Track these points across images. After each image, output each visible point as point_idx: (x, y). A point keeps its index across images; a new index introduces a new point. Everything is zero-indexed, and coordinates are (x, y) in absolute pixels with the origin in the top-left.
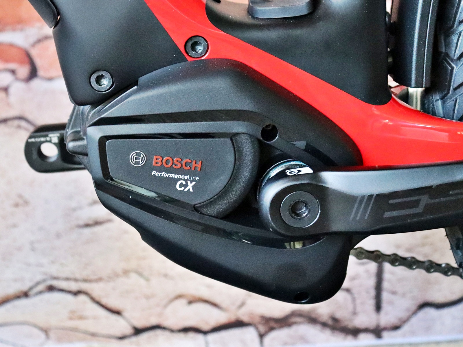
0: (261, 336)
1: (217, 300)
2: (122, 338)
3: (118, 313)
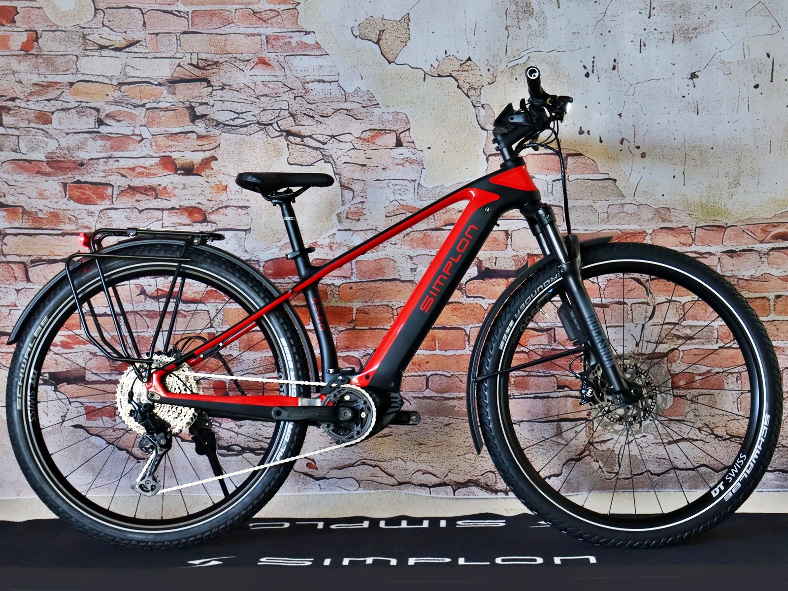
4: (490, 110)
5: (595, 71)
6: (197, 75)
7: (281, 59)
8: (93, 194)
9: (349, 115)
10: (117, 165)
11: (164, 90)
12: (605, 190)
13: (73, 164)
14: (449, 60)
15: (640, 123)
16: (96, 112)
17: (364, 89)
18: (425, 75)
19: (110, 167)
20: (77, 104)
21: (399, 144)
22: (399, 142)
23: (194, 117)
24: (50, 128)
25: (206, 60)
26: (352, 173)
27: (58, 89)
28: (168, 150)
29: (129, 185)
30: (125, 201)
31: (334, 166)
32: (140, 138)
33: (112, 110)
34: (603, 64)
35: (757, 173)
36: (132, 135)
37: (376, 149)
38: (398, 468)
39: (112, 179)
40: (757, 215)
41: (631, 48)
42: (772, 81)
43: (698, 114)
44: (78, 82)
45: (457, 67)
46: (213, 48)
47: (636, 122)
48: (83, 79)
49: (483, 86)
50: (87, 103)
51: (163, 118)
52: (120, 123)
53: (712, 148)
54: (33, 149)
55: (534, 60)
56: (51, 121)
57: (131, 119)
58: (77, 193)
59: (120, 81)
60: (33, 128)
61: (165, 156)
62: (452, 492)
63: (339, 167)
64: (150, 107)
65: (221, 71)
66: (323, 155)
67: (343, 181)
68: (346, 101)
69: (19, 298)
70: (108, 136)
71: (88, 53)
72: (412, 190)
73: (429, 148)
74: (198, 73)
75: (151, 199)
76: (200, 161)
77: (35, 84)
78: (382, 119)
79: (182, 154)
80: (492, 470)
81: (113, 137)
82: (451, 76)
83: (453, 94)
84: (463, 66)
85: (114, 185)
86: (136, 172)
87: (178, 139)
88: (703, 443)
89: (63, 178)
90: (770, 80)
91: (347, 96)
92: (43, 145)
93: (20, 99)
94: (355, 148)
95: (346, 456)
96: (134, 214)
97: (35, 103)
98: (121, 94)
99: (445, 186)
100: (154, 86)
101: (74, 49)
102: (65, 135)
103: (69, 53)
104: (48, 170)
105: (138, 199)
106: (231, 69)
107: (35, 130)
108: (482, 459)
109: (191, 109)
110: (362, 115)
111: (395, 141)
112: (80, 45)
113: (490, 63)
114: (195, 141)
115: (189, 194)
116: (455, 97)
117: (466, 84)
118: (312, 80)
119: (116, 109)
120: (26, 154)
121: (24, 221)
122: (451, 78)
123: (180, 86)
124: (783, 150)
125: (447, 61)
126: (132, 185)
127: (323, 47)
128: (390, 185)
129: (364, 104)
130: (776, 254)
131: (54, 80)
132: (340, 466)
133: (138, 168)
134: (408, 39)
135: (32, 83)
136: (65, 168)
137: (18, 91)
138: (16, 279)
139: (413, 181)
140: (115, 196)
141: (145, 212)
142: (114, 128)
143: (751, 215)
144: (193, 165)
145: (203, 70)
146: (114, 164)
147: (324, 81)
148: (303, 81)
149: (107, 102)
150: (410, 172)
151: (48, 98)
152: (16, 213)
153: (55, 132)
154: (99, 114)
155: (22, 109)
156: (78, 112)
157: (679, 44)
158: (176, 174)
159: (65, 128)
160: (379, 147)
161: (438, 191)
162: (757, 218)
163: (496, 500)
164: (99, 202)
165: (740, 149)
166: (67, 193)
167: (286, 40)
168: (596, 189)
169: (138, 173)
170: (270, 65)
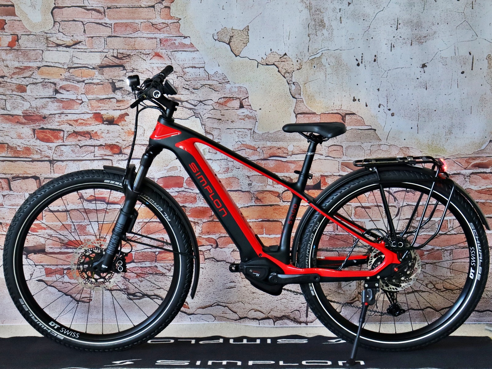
0: (274, 322)
1: (263, 311)
2: (235, 320)
3: (236, 313)
4: (298, 86)
5: (363, 62)
6: (117, 63)
7: (169, 53)
8: (52, 136)
9: (211, 88)
10: (66, 118)
11: (96, 72)
12: (369, 136)
13: (39, 117)
14: (273, 55)
15: (391, 95)
16: (54, 85)
17: (220, 72)
18: (258, 64)
19: (62, 119)
20: (42, 80)
21: (242, 106)
22: (241, 105)
23: (115, 89)
24: (25, 95)
25: (122, 54)
26: (212, 124)
27: (31, 71)
28: (98, 109)
29: (74, 131)
30: (71, 140)
31: (201, 120)
32: (81, 102)
33: (63, 84)
34: (368, 58)
35: (463, 126)
36: (76, 99)
37: (227, 110)
38: (239, 308)
39: (63, 127)
40: (463, 152)
41: (385, 48)
42: (472, 70)
43: (426, 89)
44: (43, 66)
45: (278, 59)
46: (127, 46)
47: (388, 94)
48: (46, 65)
49: (294, 71)
50: (48, 79)
51: (95, 89)
52: (69, 92)
53: (435, 111)
54: (14, 108)
55: (326, 55)
56: (26, 90)
57: (75, 90)
58: (41, 135)
59: (69, 66)
60: (15, 95)
61: (96, 113)
62: (273, 323)
63: (204, 120)
64: (87, 82)
65: (132, 60)
66: (194, 113)
67: (207, 129)
68: (209, 80)
69: (5, 200)
70: (61, 100)
71: (49, 49)
72: (249, 135)
73: (260, 109)
74: (117, 61)
75: (87, 139)
76: (118, 116)
77: (17, 68)
78: (231, 91)
79: (107, 111)
80: (298, 309)
81: (64, 101)
82: (274, 64)
83: (275, 76)
84: (281, 58)
85: (65, 130)
86: (79, 122)
87: (105, 102)
88: (429, 293)
89: (33, 126)
90: (471, 69)
91: (210, 76)
92: (21, 105)
93: (7, 77)
94: (214, 109)
95: (207, 300)
96: (77, 148)
97: (16, 79)
98: (70, 74)
99: (270, 132)
100: (90, 70)
101: (41, 46)
102: (34, 99)
103: (38, 49)
104: (24, 121)
105: (80, 139)
106: (138, 60)
107: (16, 96)
108: (292, 302)
109: (113, 84)
110: (219, 88)
111: (239, 104)
112: (44, 43)
113: (298, 57)
114: (115, 103)
115: (111, 137)
116: (276, 78)
117: (283, 69)
118: (188, 66)
119: (66, 84)
120: (10, 111)
121: (8, 152)
122: (274, 66)
123: (106, 70)
124: (479, 112)
125: (271, 56)
126: (76, 131)
127: (195, 46)
128: (236, 132)
129: (220, 81)
130: (475, 176)
131: (28, 65)
132: (203, 306)
133: (79, 120)
134: (247, 41)
135: (14, 67)
136: (35, 120)
137: (6, 72)
138: (3, 188)
139: (250, 129)
140: (65, 137)
141: (83, 147)
142: (65, 95)
143: (459, 152)
144: (114, 118)
145: (121, 60)
146: (65, 117)
147: (195, 67)
148: (182, 67)
149: (61, 79)
150: (248, 124)
151: (24, 76)
152: (3, 148)
153: (29, 97)
154: (56, 86)
155: (8, 83)
156: (43, 85)
157: (416, 46)
158: (103, 124)
159: (35, 95)
160: (229, 108)
161: (265, 136)
162: (463, 154)
163: (300, 328)
164: (55, 141)
165: (452, 111)
166: (36, 135)
167: (172, 42)
168: (363, 135)
169: (80, 123)
170: (162, 57)
